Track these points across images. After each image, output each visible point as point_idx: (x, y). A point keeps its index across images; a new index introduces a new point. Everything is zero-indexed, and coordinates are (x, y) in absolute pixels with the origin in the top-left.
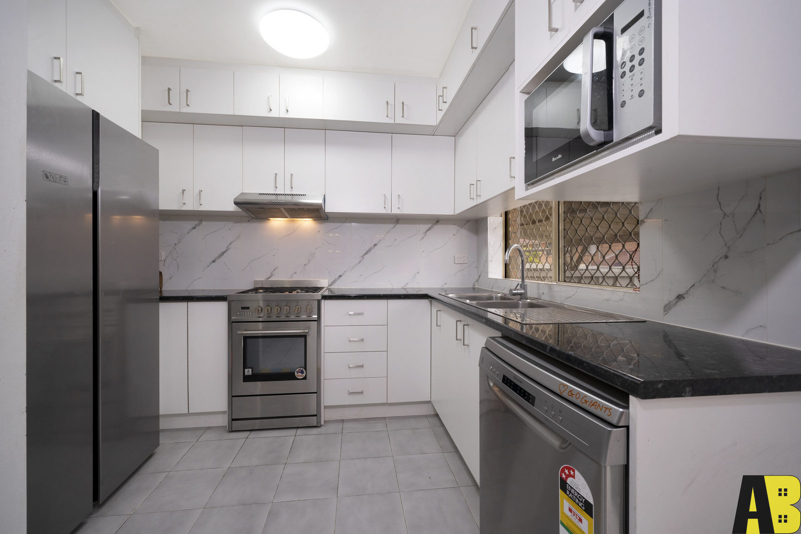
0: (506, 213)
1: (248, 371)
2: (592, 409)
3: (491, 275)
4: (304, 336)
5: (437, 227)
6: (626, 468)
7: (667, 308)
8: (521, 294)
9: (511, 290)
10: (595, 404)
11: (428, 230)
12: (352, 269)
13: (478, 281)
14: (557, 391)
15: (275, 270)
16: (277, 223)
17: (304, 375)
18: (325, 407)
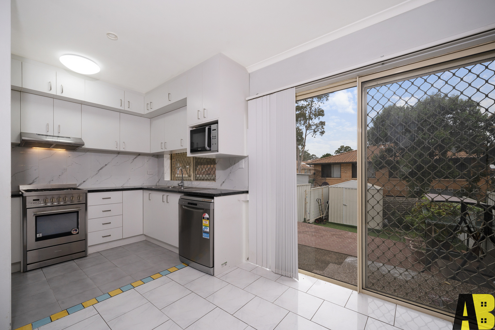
0: (171, 154)
1: (39, 235)
2: (209, 201)
3: (165, 179)
4: (77, 212)
5: (139, 156)
6: (214, 209)
7: (221, 185)
8: (182, 185)
9: (178, 184)
10: (209, 200)
11: (135, 159)
12: (92, 177)
13: (158, 182)
14: (202, 201)
15: (36, 179)
16: (37, 150)
17: (77, 232)
18: (89, 246)
